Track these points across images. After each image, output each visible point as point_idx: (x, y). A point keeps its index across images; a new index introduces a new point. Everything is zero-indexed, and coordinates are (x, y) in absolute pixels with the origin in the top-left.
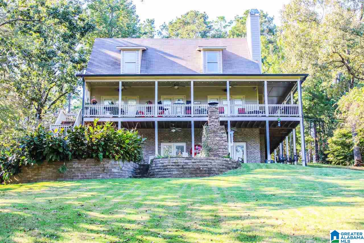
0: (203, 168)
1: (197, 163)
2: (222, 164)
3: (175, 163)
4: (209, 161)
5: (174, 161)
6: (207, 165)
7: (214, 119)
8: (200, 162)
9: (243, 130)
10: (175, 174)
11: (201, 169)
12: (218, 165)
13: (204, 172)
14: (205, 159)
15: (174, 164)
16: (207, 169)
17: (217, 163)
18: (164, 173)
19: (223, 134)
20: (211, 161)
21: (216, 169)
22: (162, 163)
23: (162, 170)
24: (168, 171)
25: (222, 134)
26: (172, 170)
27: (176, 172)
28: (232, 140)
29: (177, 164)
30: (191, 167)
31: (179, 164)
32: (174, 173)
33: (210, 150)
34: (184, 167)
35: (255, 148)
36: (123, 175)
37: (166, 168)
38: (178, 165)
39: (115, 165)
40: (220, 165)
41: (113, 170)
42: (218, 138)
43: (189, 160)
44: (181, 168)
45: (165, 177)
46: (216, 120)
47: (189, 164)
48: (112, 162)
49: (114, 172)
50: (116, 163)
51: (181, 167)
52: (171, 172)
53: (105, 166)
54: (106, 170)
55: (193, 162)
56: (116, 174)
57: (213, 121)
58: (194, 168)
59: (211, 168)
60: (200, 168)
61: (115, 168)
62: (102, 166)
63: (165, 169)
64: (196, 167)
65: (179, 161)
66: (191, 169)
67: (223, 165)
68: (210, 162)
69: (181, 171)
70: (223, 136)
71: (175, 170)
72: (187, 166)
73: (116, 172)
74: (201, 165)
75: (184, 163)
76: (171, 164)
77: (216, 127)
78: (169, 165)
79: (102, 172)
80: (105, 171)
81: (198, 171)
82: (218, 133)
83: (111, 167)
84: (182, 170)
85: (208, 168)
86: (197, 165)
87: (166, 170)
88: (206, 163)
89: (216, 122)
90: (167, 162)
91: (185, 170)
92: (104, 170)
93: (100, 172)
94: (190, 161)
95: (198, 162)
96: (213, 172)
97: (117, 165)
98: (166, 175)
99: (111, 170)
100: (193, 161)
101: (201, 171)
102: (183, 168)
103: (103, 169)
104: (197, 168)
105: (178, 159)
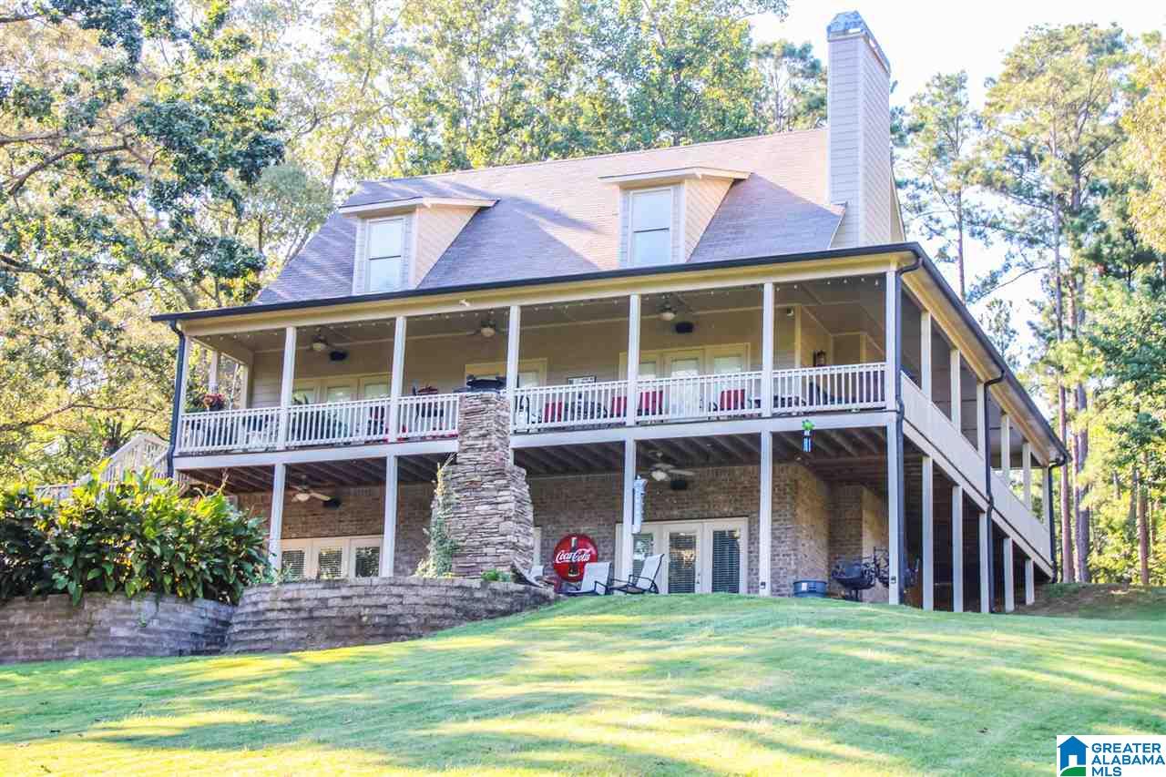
0: (370, 617)
1: (356, 601)
2: (443, 602)
3: (290, 601)
4: (395, 590)
5: (289, 595)
6: (385, 606)
7: (476, 438)
8: (367, 595)
9: (737, 473)
10: (284, 642)
11: (365, 619)
12: (427, 604)
13: (372, 631)
14: (385, 585)
15: (286, 605)
16: (384, 620)
17: (424, 598)
18: (253, 637)
19: (501, 493)
20: (401, 590)
21: (415, 620)
22: (255, 604)
23: (250, 627)
24: (267, 631)
25: (495, 494)
26: (277, 626)
27: (289, 635)
28: (638, 512)
29: (295, 605)
30: (333, 613)
31: (303, 604)
32: (281, 636)
33: (453, 552)
34: (316, 614)
35: (780, 538)
36: (145, 648)
37: (263, 618)
38: (298, 610)
39: (124, 612)
40: (435, 605)
41: (113, 630)
42: (482, 509)
43: (334, 588)
44: (304, 619)
45: (251, 651)
46: (480, 443)
47: (331, 603)
48: (117, 603)
49: (115, 638)
50: (127, 607)
51: (303, 614)
52: (273, 635)
53: (94, 616)
54: (96, 631)
55: (344, 598)
56: (122, 643)
57: (471, 447)
58: (343, 617)
59: (396, 617)
60: (361, 617)
61: (123, 622)
62: (84, 616)
63: (258, 623)
64: (349, 613)
65: (302, 594)
66: (333, 621)
67: (445, 605)
68: (401, 596)
69: (302, 629)
70: (500, 500)
71: (286, 625)
72: (324, 613)
73: (123, 638)
74: (365, 607)
75: (316, 602)
76: (279, 605)
77: (479, 468)
78: (273, 610)
79: (82, 638)
80: (92, 635)
81: (354, 630)
82: (484, 490)
83: (110, 622)
84: (306, 624)
85: (388, 616)
86: (355, 606)
87: (259, 627)
88: (384, 600)
89: (480, 449)
90: (267, 597)
91: (316, 625)
92: (88, 632)
93: (76, 639)
94: (336, 593)
95: (360, 596)
96: (402, 630)
97: (131, 612)
98: (259, 645)
99: (108, 630)
100: (344, 592)
101: (362, 626)
102: (311, 618)
103: (86, 626)
104: (352, 619)
105: (302, 586)
